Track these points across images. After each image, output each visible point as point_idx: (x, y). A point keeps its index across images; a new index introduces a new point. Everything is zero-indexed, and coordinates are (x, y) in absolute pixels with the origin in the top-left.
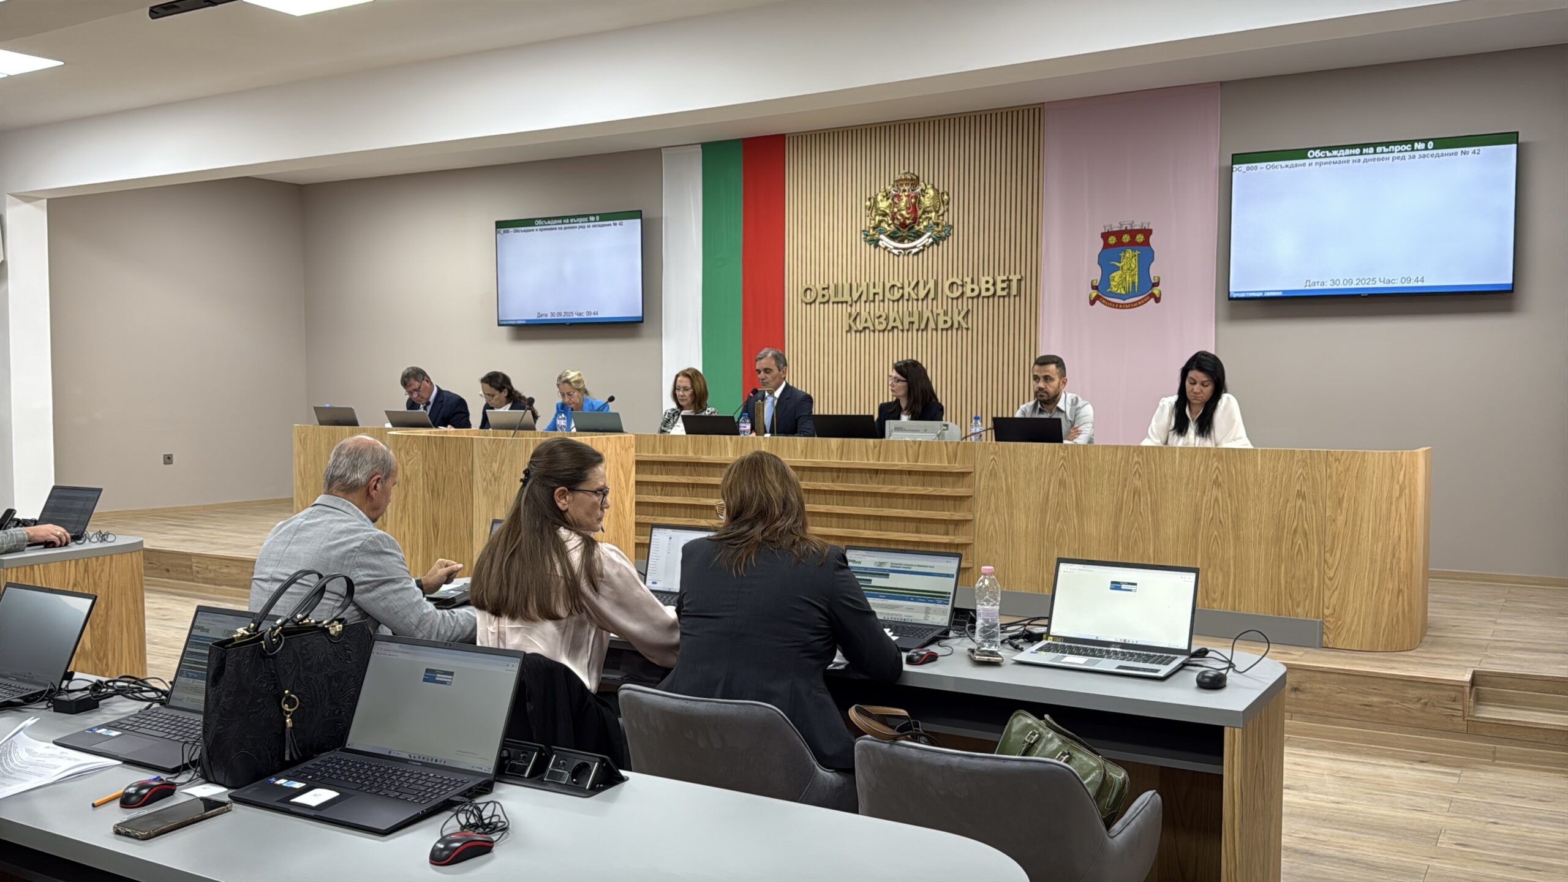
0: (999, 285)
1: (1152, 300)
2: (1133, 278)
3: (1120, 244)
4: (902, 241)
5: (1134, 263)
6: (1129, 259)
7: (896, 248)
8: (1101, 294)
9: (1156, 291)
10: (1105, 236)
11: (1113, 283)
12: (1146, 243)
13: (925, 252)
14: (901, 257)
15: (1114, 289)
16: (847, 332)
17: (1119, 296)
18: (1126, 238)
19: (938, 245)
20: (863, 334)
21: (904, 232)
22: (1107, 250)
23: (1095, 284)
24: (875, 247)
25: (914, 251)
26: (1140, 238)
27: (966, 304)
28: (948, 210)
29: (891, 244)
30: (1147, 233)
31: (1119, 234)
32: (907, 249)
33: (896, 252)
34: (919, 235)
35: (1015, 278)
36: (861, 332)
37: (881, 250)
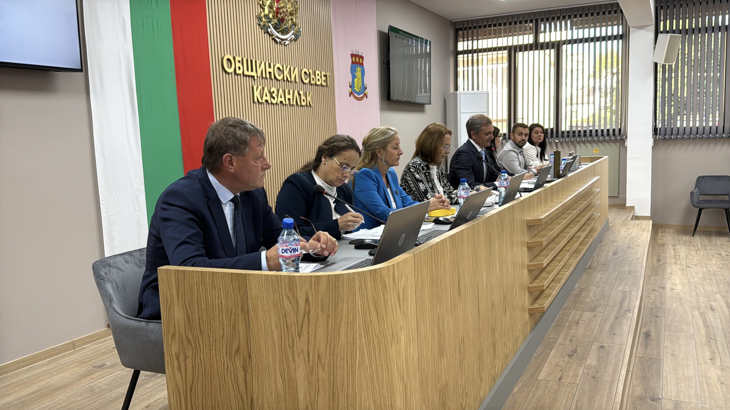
0: (323, 78)
1: (365, 97)
2: (360, 83)
3: (356, 62)
5: (360, 75)
6: (359, 71)
7: (277, 37)
8: (352, 90)
9: (366, 92)
10: (352, 55)
11: (355, 85)
12: (362, 64)
15: (355, 88)
16: (254, 103)
17: (356, 92)
18: (358, 59)
21: (282, 26)
22: (353, 65)
23: (351, 84)
24: (265, 33)
25: (287, 42)
26: (361, 61)
27: (310, 89)
28: (298, 17)
29: (275, 33)
30: (362, 58)
31: (356, 56)
32: (283, 40)
33: (278, 40)
34: (287, 30)
35: (328, 74)
36: (262, 104)
37: (268, 36)
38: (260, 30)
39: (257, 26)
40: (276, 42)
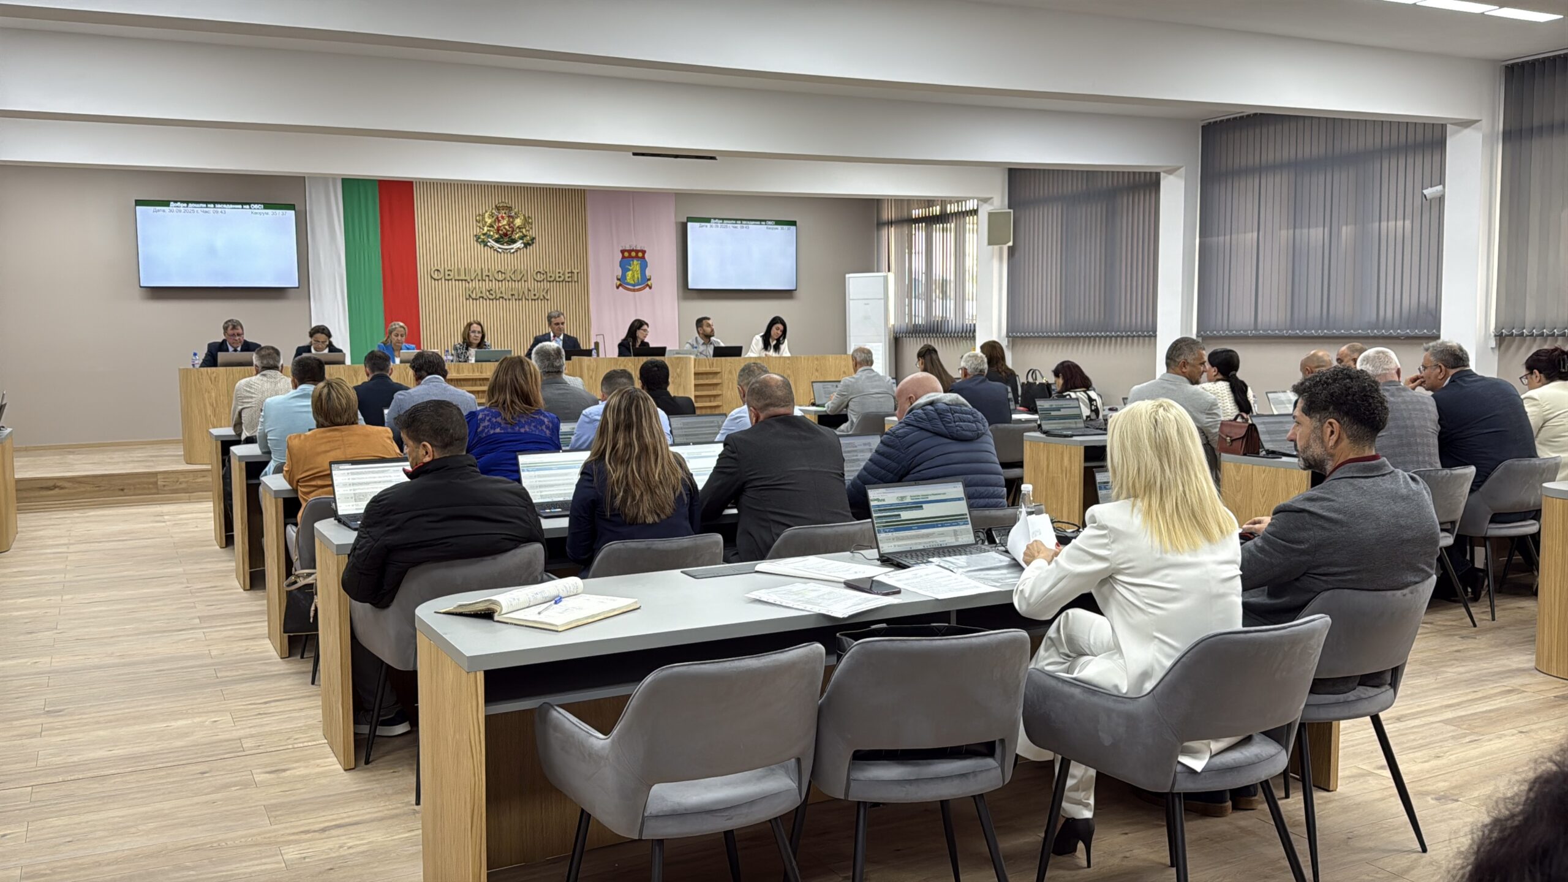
0: (567, 275)
1: (648, 288)
2: (638, 275)
3: (630, 257)
4: (503, 244)
5: (638, 268)
6: (636, 265)
7: (499, 248)
8: (622, 283)
9: (649, 283)
10: (623, 252)
11: (628, 278)
12: (643, 257)
13: (519, 252)
14: (502, 254)
15: (628, 281)
16: (467, 299)
17: (629, 284)
18: (633, 254)
19: (526, 248)
20: (478, 301)
21: (506, 239)
22: (624, 260)
23: (619, 277)
24: (484, 246)
25: (512, 251)
26: (640, 254)
27: (546, 285)
28: (532, 228)
29: (497, 245)
30: (644, 252)
31: (630, 251)
32: (507, 249)
33: (500, 250)
34: (514, 241)
35: (575, 271)
36: (476, 299)
37: (489, 249)
38: (479, 245)
39: (475, 243)
40: (498, 252)
